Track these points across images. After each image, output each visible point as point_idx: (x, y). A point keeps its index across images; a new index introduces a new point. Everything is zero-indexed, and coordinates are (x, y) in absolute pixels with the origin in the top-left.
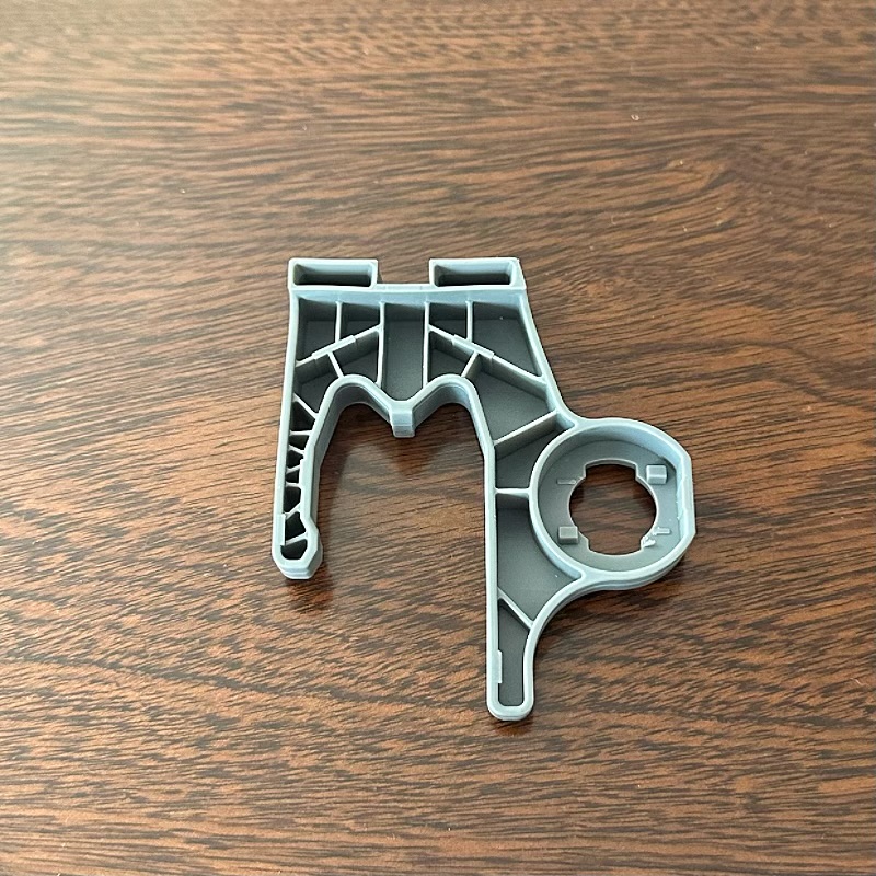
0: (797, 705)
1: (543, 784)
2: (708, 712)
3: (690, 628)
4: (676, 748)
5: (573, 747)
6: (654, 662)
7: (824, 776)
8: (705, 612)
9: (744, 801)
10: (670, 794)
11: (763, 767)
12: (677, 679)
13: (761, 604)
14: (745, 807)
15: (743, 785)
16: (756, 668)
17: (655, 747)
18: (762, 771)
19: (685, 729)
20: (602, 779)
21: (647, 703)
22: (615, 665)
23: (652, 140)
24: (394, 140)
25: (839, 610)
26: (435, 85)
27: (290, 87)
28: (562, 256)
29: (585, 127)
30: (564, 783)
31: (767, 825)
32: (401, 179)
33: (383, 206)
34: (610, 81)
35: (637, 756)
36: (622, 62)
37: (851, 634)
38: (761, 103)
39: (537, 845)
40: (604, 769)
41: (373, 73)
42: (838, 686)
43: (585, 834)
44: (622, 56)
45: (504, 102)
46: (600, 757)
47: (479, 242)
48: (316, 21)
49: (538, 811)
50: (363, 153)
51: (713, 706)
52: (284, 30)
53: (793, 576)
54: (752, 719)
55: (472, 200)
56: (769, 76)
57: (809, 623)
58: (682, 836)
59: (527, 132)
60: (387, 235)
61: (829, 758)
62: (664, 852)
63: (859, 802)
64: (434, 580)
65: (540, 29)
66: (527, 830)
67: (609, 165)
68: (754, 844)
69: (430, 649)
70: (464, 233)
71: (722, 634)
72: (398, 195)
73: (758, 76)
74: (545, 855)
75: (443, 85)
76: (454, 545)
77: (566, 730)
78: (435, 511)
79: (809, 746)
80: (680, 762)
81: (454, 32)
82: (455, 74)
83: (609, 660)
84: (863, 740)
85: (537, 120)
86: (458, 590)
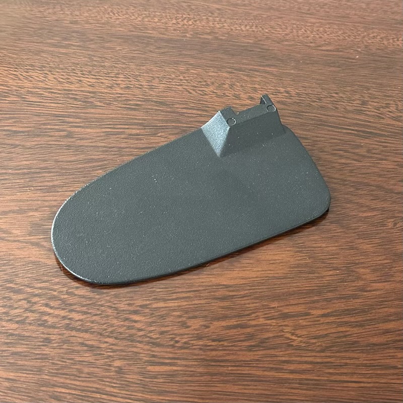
0: (149, 337)
1: (37, 354)
2: (112, 335)
3: (115, 304)
4: (95, 347)
5: (53, 342)
6: (96, 315)
7: (150, 364)
8: (122, 299)
9: (116, 369)
10: (87, 363)
11: (128, 358)
12: (103, 322)
13: (145, 299)
14: (116, 371)
15: (117, 363)
16: (136, 322)
17: (86, 345)
18: (127, 359)
19: (100, 341)
20: (62, 355)
21: (88, 329)
22: (80, 314)
23: (154, 125)
24: (50, 112)
25: (176, 304)
26: (72, 94)
27: (15, 88)
28: (105, 162)
29: (129, 116)
30: (46, 354)
31: (122, 379)
32: (49, 127)
33: (38, 136)
34: (144, 101)
35: (79, 348)
36: (151, 95)
37: (178, 313)
38: (202, 117)
39: (28, 376)
40: (64, 351)
41: (49, 87)
42: (167, 332)
43: (48, 374)
44: (151, 93)
45: (99, 104)
46: (64, 347)
47: (73, 153)
48: (32, 66)
49: (32, 363)
50: (36, 115)
51: (114, 333)
52: (18, 67)
53: (162, 290)
54: (128, 340)
55: (75, 138)
56: (208, 107)
57: (162, 308)
58: (87, 379)
59: (105, 116)
60: (37, 146)
61: (154, 357)
62: (78, 384)
63: (162, 375)
64: (16, 275)
65: (122, 79)
66: (26, 370)
67: (134, 132)
68: (115, 385)
69: (8, 300)
70: (69, 149)
71: (126, 308)
72: (46, 132)
73: (203, 107)
74: (30, 380)
75: (76, 94)
76: (29, 263)
77: (53, 335)
78: (25, 250)
79: (149, 352)
80: (95, 352)
81: (87, 76)
82: (82, 91)
83: (78, 312)
84: (170, 352)
85: (111, 112)
86: (26, 279)
